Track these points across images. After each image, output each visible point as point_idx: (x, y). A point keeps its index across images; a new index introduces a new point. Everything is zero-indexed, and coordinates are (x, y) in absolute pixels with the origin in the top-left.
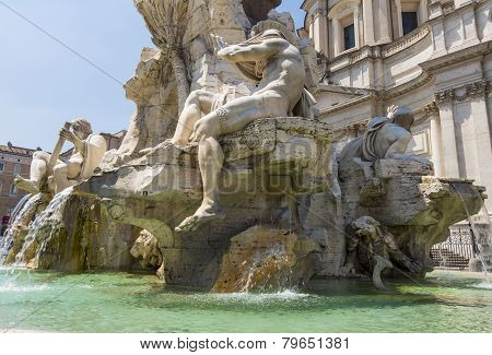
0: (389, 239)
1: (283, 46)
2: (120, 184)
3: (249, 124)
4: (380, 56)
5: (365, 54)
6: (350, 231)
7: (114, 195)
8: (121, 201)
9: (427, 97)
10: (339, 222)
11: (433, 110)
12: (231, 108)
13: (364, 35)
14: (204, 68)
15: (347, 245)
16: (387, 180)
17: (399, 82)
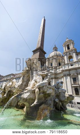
0: (60, 103)
1: (48, 74)
2: (22, 96)
3: (43, 87)
4: (56, 68)
5: (54, 68)
6: (54, 101)
7: (21, 98)
8: (22, 99)
9: (62, 75)
10: (53, 99)
11: (63, 77)
12: (41, 84)
13: (54, 65)
14: (35, 73)
15: (54, 104)
16: (60, 93)
17: (58, 72)
